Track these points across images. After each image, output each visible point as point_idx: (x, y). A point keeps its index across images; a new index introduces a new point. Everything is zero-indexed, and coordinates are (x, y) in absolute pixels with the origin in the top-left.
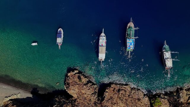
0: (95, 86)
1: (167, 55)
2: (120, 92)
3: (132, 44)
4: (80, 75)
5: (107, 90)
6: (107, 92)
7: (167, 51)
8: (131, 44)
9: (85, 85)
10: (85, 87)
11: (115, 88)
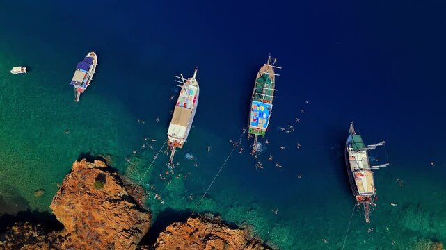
0: (142, 216)
1: (359, 159)
2: (209, 241)
3: (264, 116)
4: (107, 174)
5: (170, 228)
6: (169, 232)
7: (359, 151)
8: (261, 114)
9: (110, 200)
10: (107, 204)
11: (197, 230)
